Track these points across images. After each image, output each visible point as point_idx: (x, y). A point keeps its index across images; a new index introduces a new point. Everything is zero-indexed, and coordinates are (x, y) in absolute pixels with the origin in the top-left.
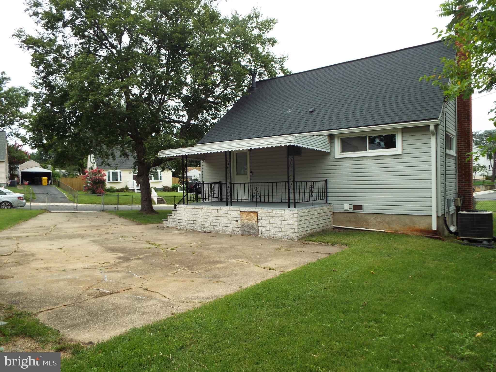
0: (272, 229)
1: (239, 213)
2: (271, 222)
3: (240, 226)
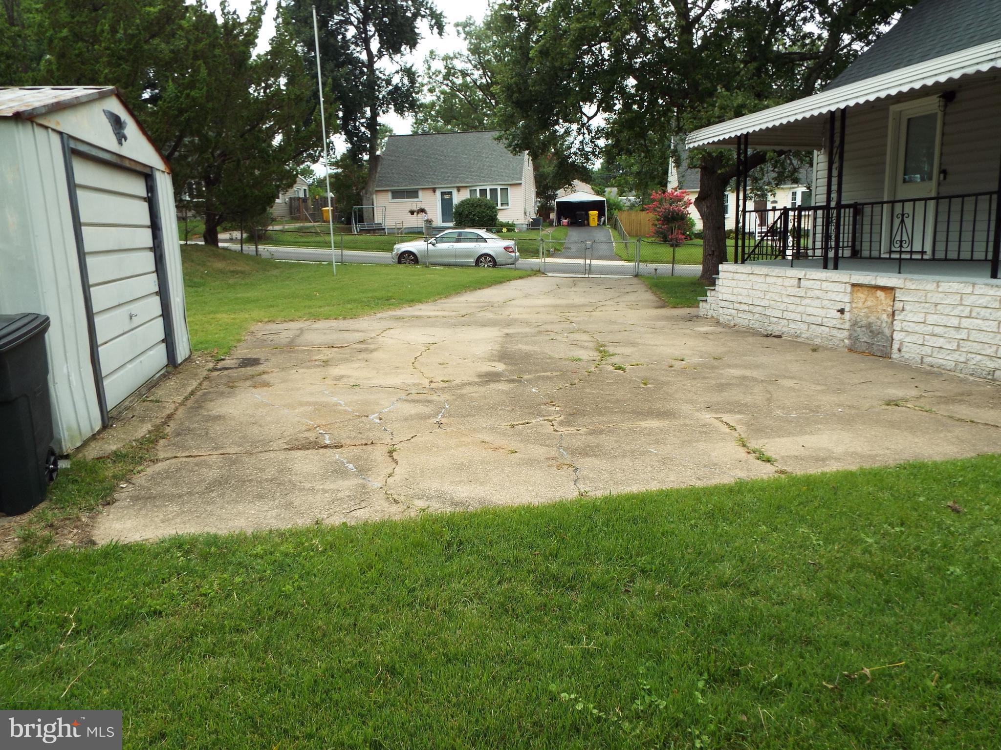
0: (932, 341)
1: (849, 288)
2: (931, 319)
3: (847, 326)
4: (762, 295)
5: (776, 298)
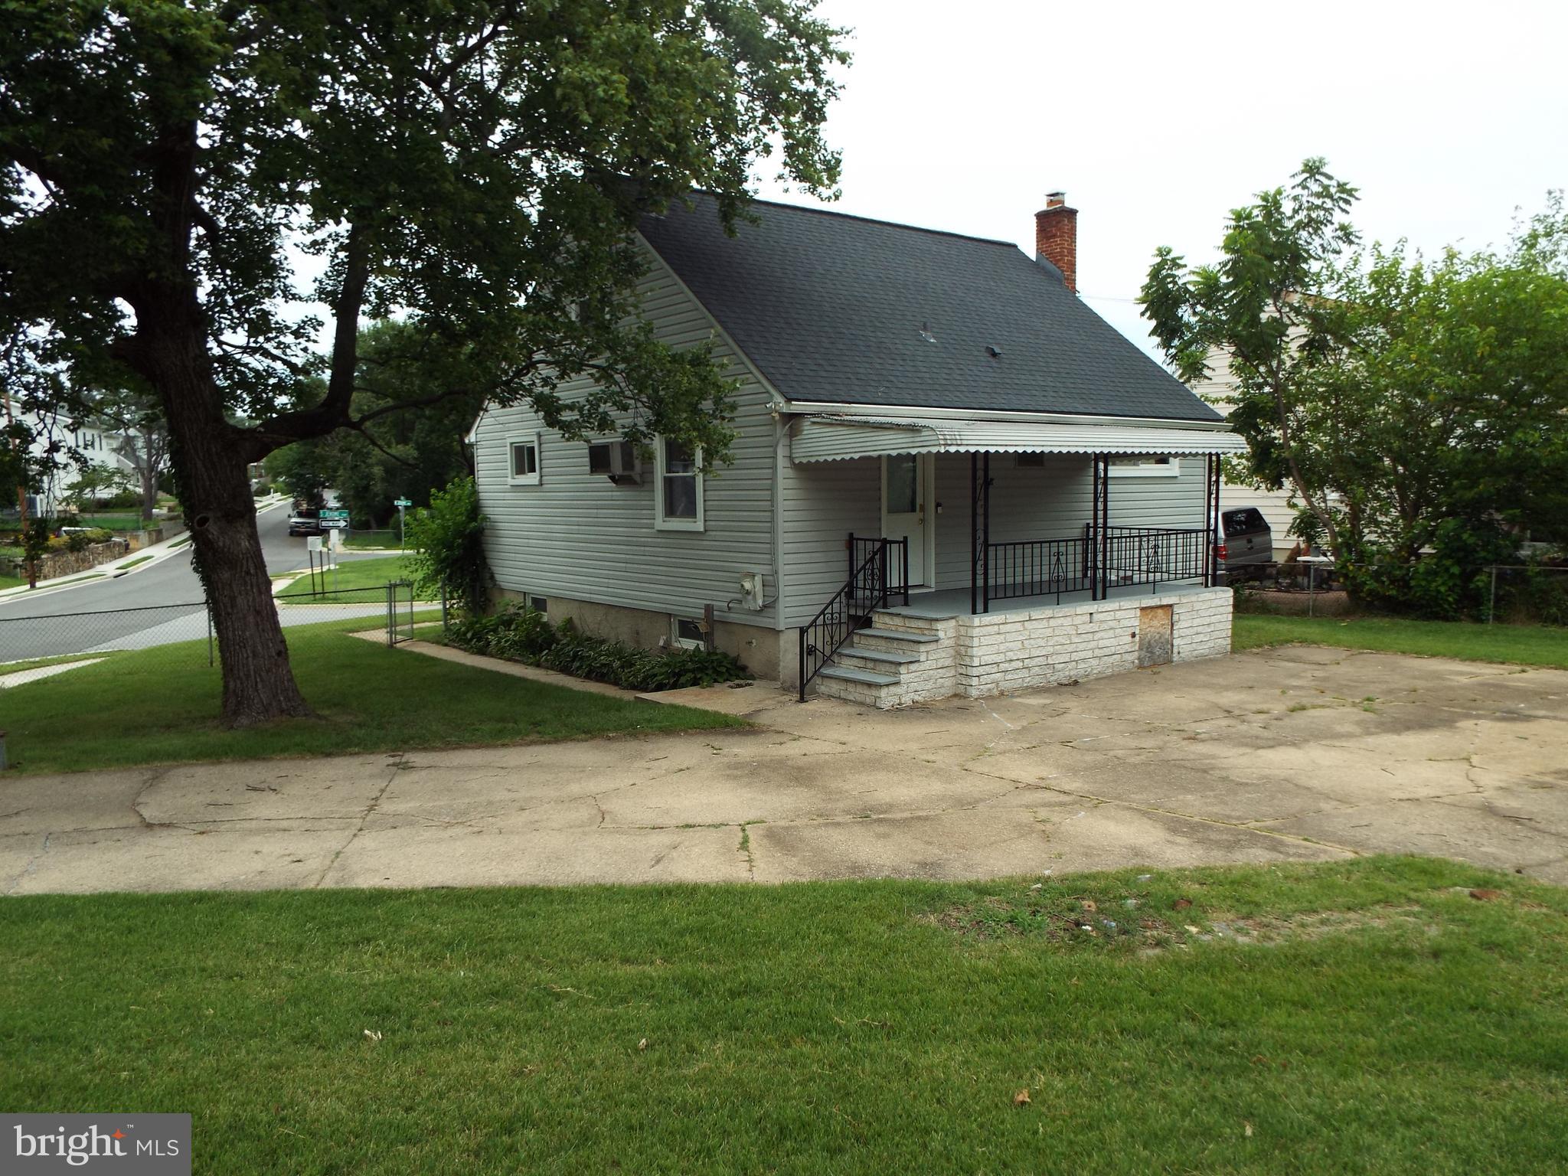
1: (1138, 612)
2: (1196, 622)
3: (1137, 648)
4: (1043, 643)
5: (1063, 641)
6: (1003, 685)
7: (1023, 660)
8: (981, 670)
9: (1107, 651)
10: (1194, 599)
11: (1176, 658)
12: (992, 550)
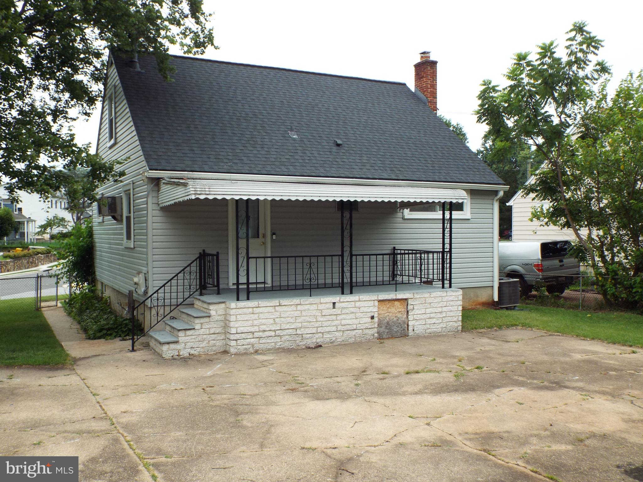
0: (429, 321)
1: (376, 303)
2: (428, 311)
3: (376, 325)
4: (292, 320)
5: (310, 320)
6: (257, 347)
7: (275, 331)
8: (238, 336)
9: (348, 327)
10: (427, 295)
11: (411, 333)
12: (252, 261)
